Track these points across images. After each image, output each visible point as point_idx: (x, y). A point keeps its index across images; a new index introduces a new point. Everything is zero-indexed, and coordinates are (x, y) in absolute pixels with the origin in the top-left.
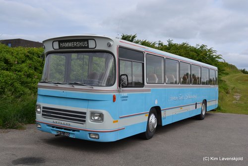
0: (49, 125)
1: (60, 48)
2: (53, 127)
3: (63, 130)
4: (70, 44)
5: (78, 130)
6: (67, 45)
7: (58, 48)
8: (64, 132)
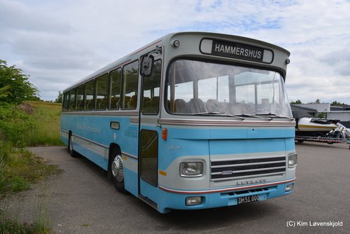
0: (223, 193)
1: (214, 52)
2: (231, 194)
3: (250, 194)
4: (233, 50)
5: (275, 186)
6: (228, 49)
7: (210, 52)
8: (251, 197)
